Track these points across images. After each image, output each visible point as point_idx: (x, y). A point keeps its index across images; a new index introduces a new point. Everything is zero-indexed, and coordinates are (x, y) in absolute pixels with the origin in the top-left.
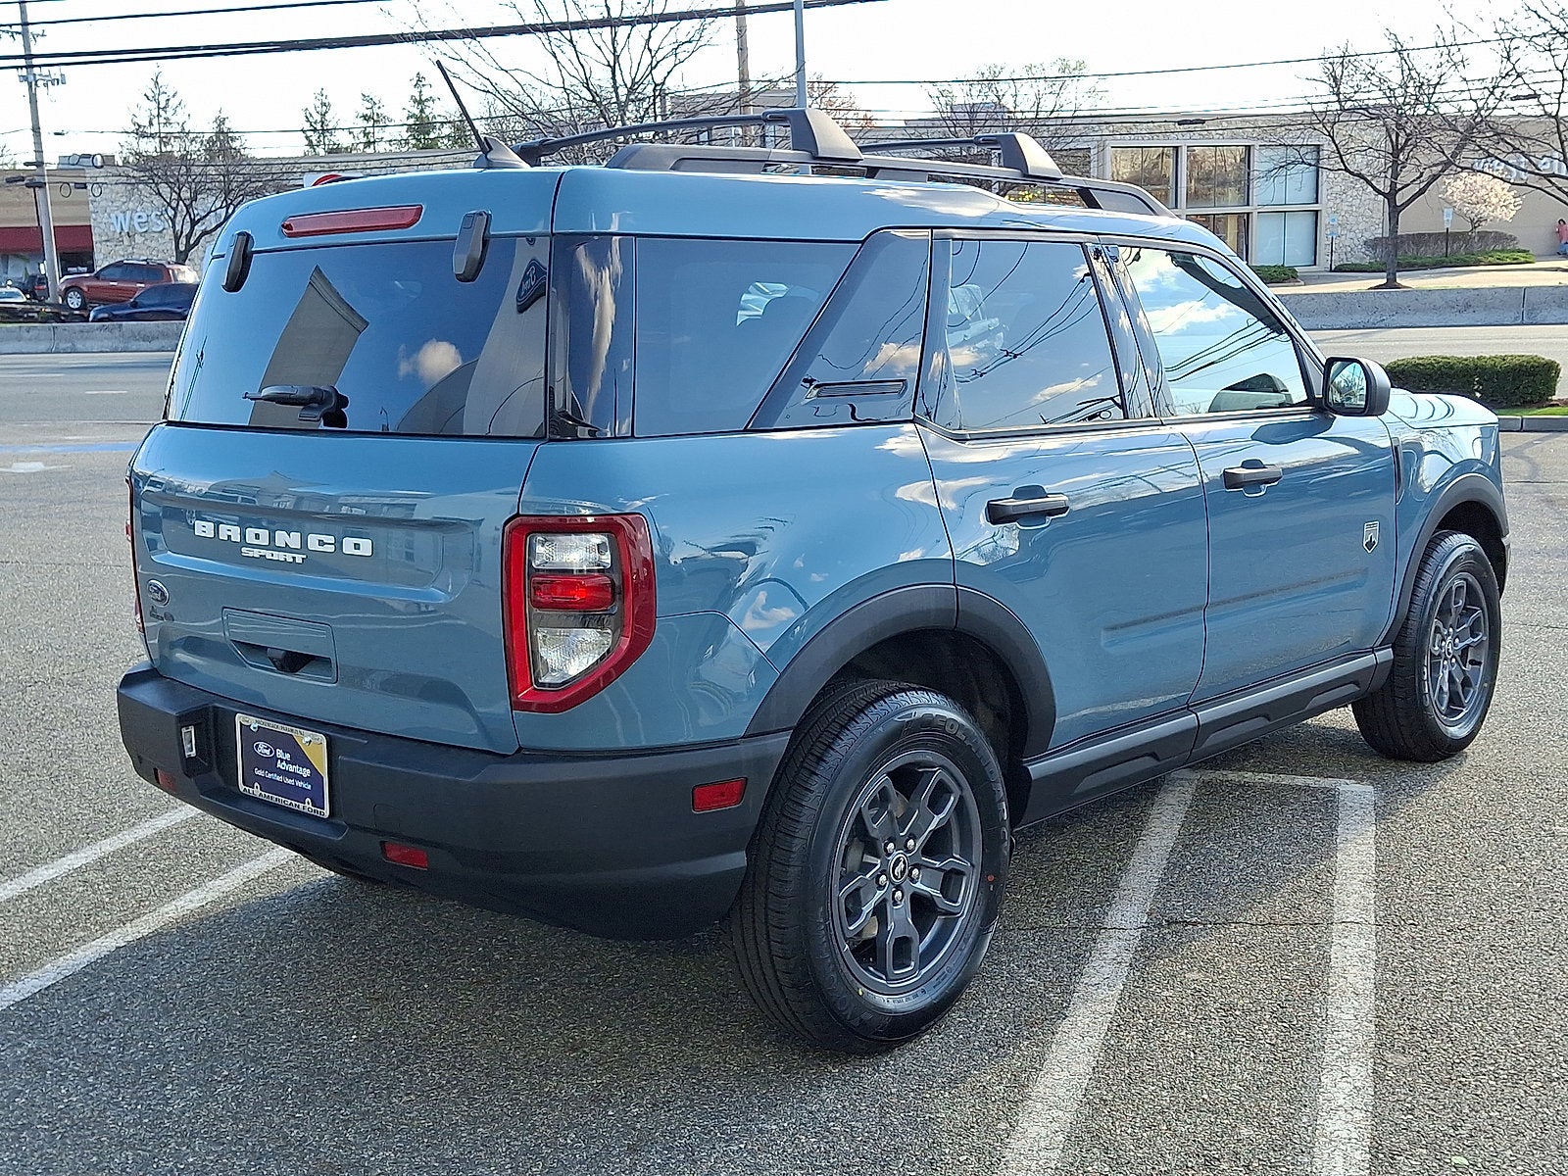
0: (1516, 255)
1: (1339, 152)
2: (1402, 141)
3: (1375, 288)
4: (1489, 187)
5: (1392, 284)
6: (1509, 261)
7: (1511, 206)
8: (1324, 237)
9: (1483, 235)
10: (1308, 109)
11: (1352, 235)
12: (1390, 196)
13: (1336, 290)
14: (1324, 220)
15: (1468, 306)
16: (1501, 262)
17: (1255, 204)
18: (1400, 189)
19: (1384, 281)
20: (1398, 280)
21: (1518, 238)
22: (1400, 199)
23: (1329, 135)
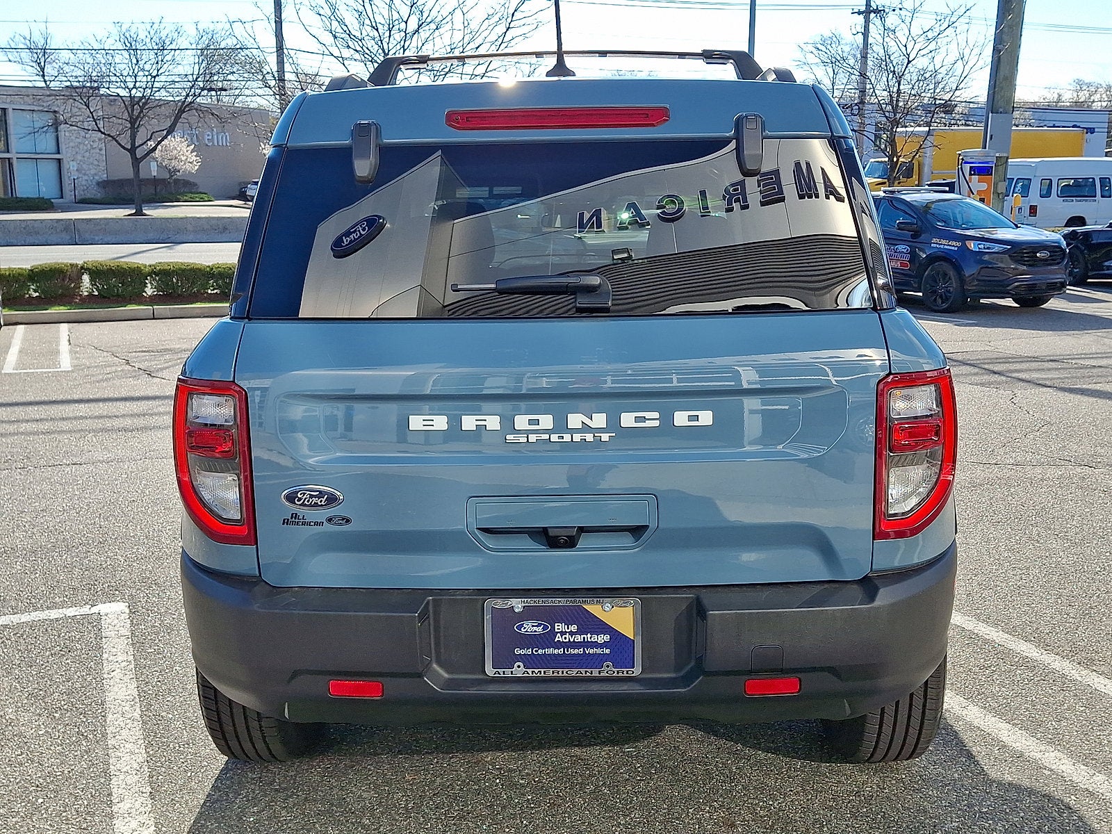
0: (202, 196)
1: (93, 118)
2: (136, 113)
3: (129, 215)
4: (179, 149)
5: (139, 213)
6: (198, 199)
7: (195, 163)
8: (66, 178)
9: (177, 181)
10: (68, 84)
11: (86, 178)
12: (132, 151)
13: (88, 217)
14: (65, 165)
15: (225, 229)
16: (192, 200)
17: (14, 151)
18: (138, 147)
19: (134, 211)
20: (144, 211)
21: (198, 184)
22: (139, 153)
23: (86, 105)
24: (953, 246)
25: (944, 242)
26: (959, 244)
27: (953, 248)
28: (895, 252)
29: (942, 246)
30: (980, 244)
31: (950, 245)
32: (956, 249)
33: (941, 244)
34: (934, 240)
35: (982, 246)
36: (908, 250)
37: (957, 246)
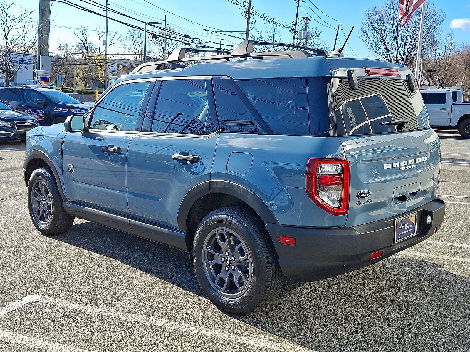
24: (65, 111)
25: (60, 109)
26: (68, 110)
27: (65, 112)
28: (36, 113)
29: (60, 111)
30: (77, 110)
31: (64, 110)
32: (67, 112)
33: (59, 110)
34: (55, 108)
35: (78, 111)
36: (43, 112)
37: (67, 111)
